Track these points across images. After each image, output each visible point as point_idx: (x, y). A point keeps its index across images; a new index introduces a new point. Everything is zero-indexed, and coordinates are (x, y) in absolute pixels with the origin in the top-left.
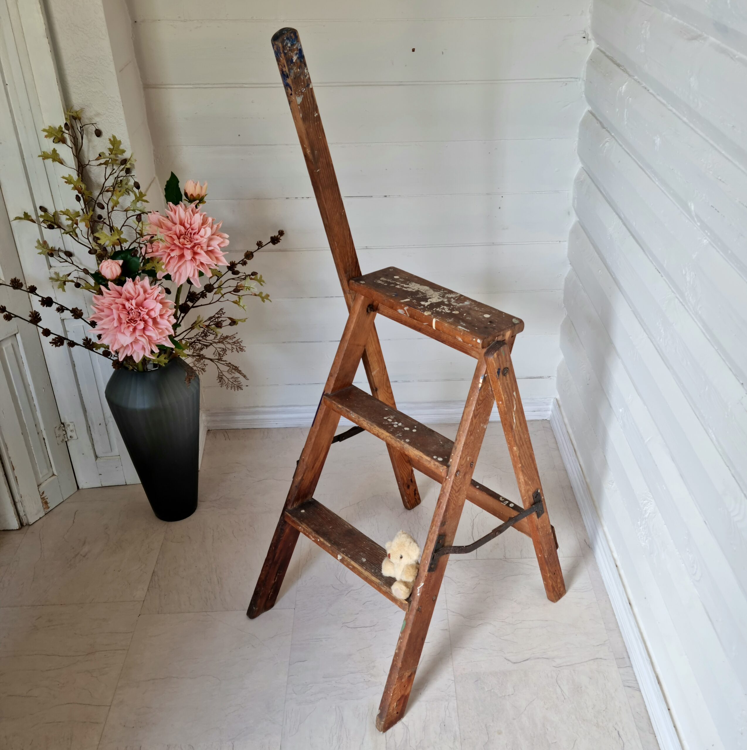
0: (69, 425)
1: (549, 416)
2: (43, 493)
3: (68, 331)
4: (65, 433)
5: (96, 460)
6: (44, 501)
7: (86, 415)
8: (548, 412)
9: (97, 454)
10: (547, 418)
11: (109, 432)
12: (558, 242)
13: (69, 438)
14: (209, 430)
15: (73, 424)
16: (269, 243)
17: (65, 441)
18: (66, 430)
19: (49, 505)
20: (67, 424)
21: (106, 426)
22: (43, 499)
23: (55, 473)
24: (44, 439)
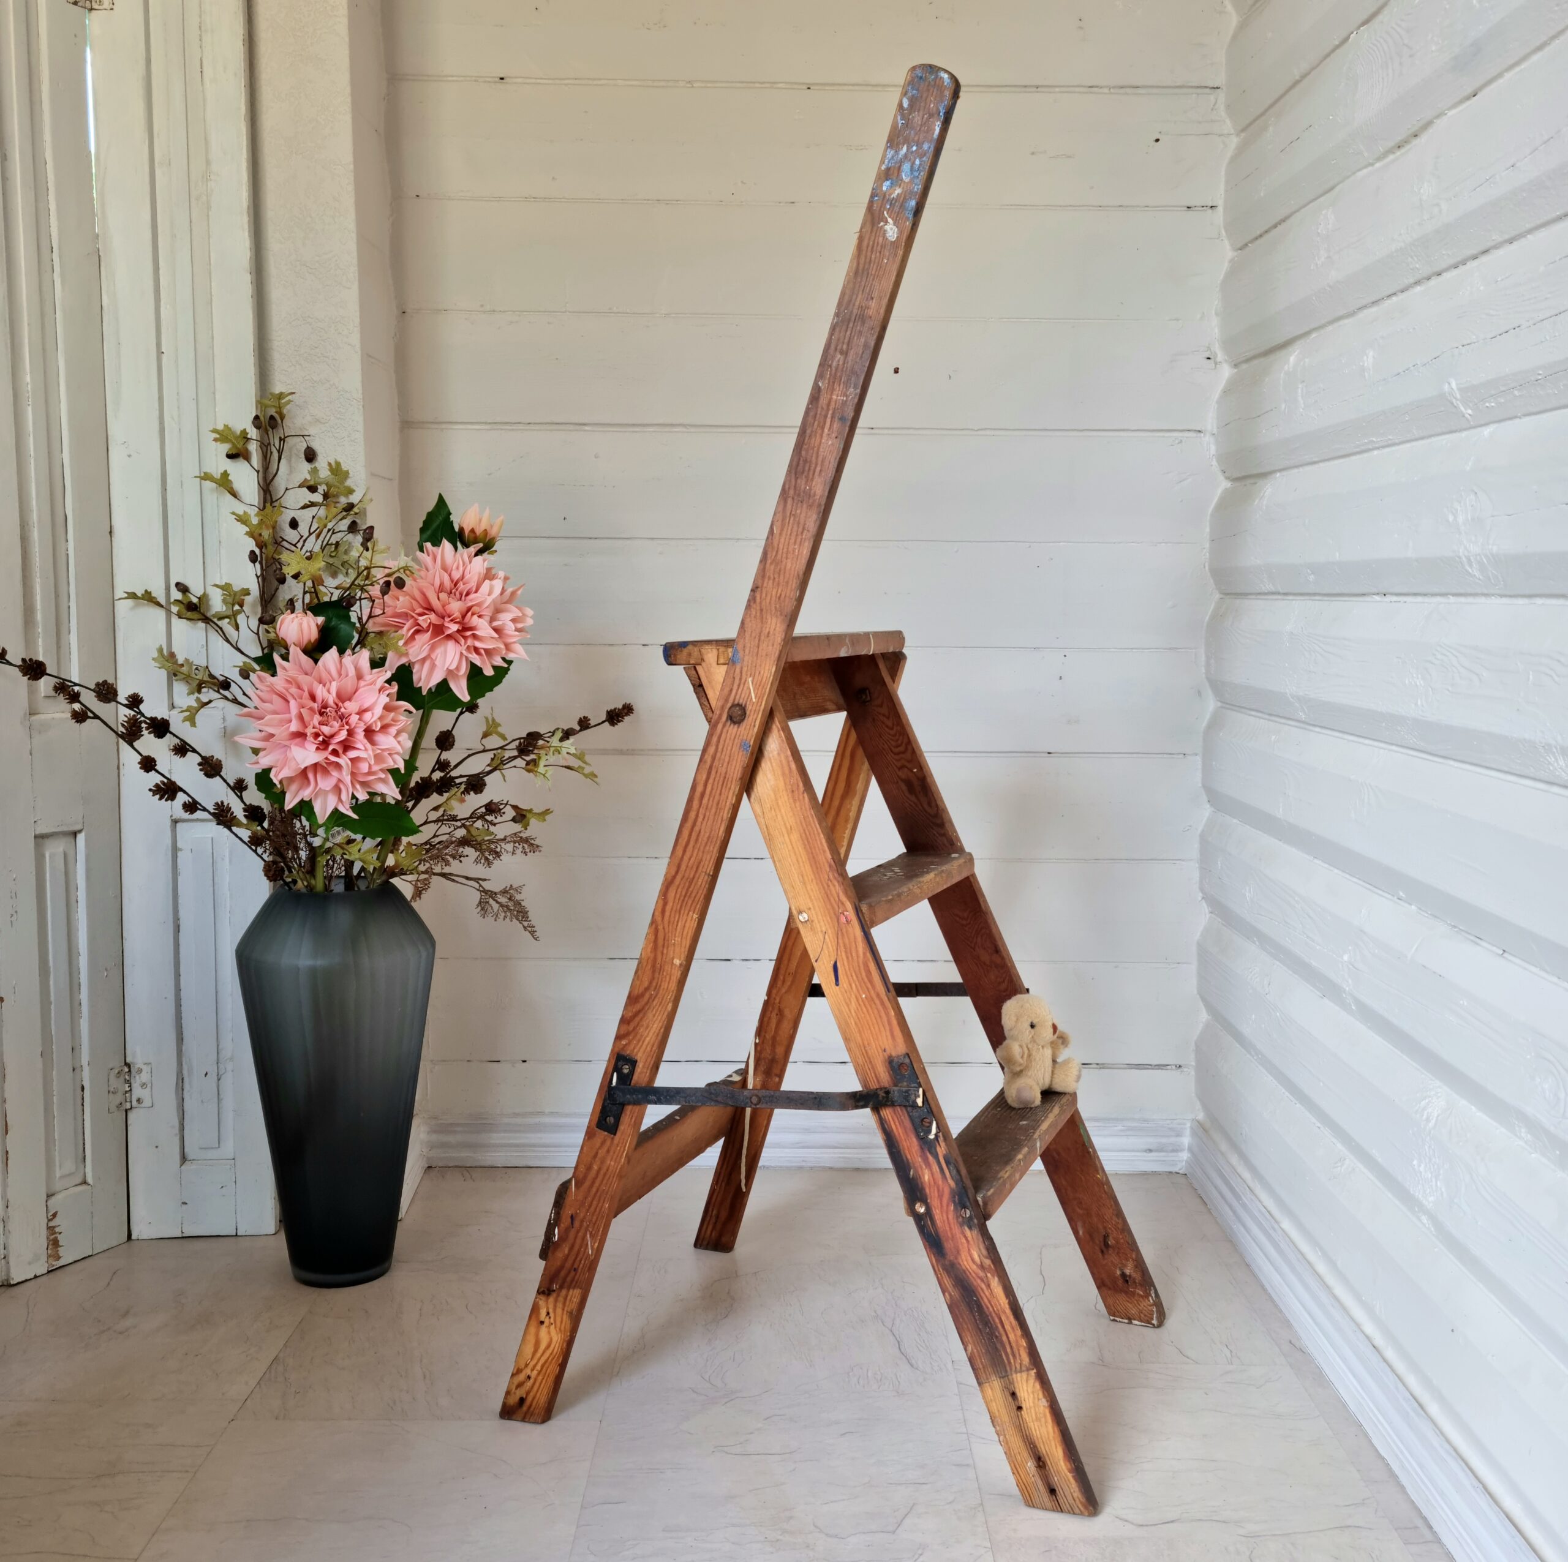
0: (140, 1071)
1: (1184, 1163)
2: (54, 1215)
3: (181, 850)
4: (128, 1089)
5: (181, 1166)
6: (52, 1237)
7: (181, 1051)
8: (1180, 1154)
9: (186, 1150)
10: (1180, 1167)
11: (221, 1097)
12: (1182, 756)
13: (134, 1103)
14: (429, 1167)
15: (150, 1066)
16: (603, 722)
17: (123, 1108)
18: (132, 1081)
19: (61, 1251)
20: (137, 1066)
21: (219, 1080)
22: (51, 1229)
23: (90, 1180)
24: (83, 1088)
